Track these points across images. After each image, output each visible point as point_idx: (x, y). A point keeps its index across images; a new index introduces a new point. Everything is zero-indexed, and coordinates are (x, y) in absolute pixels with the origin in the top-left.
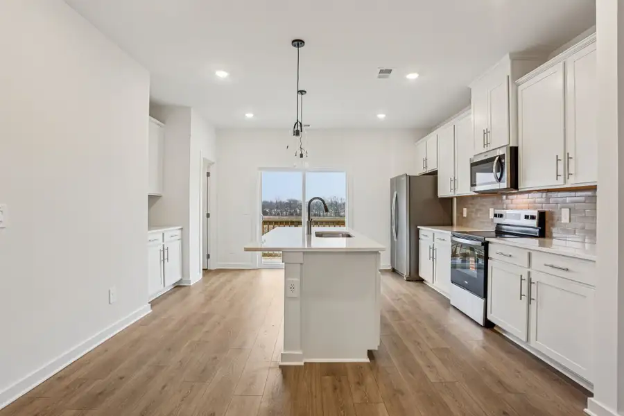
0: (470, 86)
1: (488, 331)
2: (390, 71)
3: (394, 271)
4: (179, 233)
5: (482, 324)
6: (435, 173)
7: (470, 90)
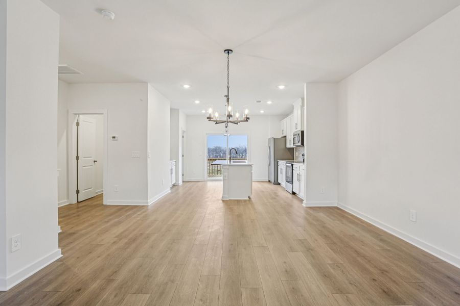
0: (293, 104)
1: (294, 196)
2: (260, 101)
3: (269, 181)
4: (174, 163)
5: (291, 193)
6: (285, 137)
7: (293, 106)
